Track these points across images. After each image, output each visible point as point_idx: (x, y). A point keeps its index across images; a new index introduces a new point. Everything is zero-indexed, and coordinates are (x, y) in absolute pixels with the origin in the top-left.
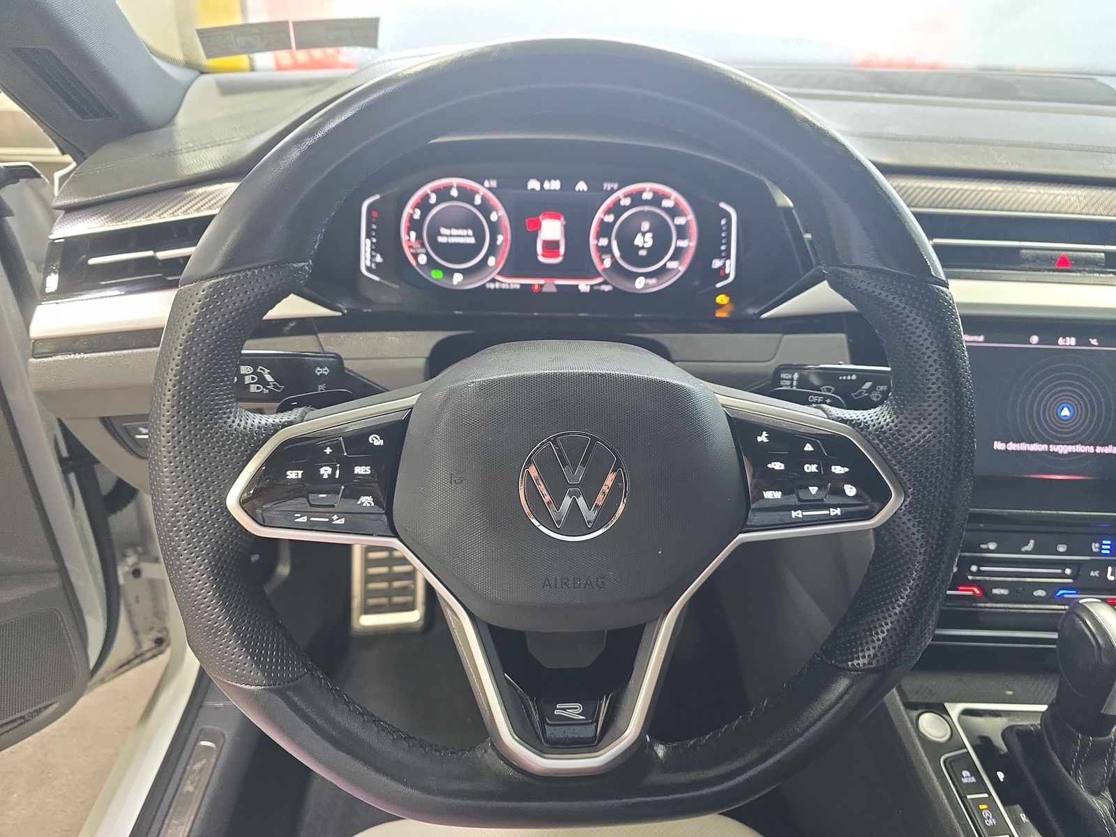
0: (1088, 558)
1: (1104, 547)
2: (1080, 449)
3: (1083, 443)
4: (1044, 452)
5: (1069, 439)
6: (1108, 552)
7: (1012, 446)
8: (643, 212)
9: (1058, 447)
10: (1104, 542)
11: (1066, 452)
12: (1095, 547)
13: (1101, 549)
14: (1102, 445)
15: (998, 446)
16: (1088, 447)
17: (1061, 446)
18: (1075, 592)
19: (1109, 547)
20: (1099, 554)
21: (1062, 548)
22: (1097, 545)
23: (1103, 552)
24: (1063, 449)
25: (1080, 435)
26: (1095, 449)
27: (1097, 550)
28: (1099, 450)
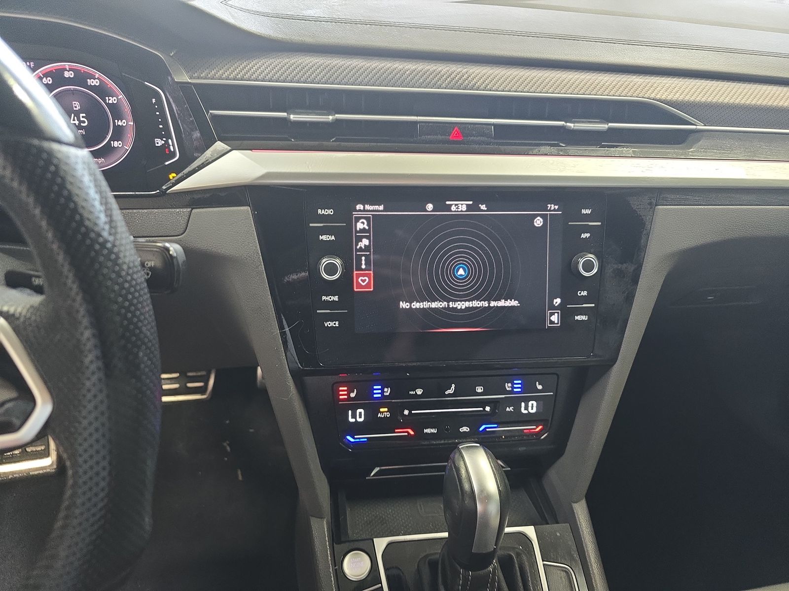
0: (503, 396)
1: (515, 386)
2: (476, 304)
3: (477, 298)
4: (444, 308)
5: (467, 295)
6: (519, 390)
7: (416, 305)
8: (69, 90)
9: (457, 304)
10: (515, 382)
11: (463, 307)
12: (508, 386)
13: (513, 387)
14: (495, 300)
15: (404, 305)
16: (483, 302)
17: (459, 303)
18: (496, 426)
19: (520, 386)
20: (512, 392)
21: (479, 389)
22: (510, 385)
23: (515, 390)
24: (461, 305)
25: (475, 291)
26: (489, 304)
27: (510, 389)
28: (493, 304)
